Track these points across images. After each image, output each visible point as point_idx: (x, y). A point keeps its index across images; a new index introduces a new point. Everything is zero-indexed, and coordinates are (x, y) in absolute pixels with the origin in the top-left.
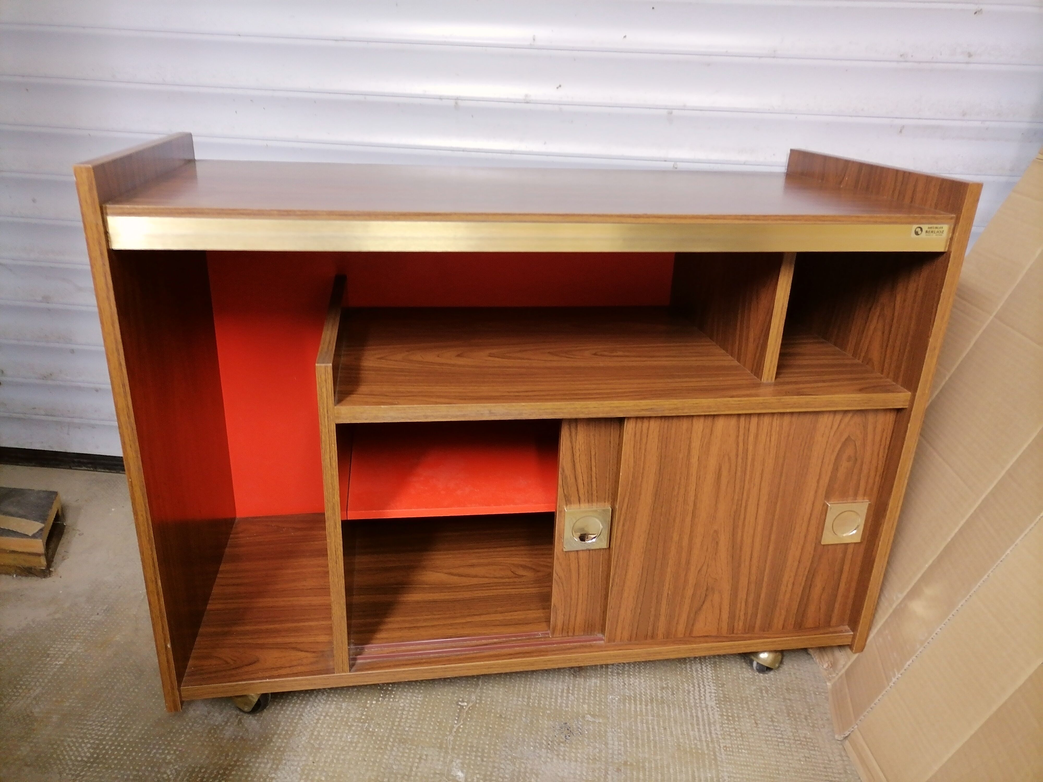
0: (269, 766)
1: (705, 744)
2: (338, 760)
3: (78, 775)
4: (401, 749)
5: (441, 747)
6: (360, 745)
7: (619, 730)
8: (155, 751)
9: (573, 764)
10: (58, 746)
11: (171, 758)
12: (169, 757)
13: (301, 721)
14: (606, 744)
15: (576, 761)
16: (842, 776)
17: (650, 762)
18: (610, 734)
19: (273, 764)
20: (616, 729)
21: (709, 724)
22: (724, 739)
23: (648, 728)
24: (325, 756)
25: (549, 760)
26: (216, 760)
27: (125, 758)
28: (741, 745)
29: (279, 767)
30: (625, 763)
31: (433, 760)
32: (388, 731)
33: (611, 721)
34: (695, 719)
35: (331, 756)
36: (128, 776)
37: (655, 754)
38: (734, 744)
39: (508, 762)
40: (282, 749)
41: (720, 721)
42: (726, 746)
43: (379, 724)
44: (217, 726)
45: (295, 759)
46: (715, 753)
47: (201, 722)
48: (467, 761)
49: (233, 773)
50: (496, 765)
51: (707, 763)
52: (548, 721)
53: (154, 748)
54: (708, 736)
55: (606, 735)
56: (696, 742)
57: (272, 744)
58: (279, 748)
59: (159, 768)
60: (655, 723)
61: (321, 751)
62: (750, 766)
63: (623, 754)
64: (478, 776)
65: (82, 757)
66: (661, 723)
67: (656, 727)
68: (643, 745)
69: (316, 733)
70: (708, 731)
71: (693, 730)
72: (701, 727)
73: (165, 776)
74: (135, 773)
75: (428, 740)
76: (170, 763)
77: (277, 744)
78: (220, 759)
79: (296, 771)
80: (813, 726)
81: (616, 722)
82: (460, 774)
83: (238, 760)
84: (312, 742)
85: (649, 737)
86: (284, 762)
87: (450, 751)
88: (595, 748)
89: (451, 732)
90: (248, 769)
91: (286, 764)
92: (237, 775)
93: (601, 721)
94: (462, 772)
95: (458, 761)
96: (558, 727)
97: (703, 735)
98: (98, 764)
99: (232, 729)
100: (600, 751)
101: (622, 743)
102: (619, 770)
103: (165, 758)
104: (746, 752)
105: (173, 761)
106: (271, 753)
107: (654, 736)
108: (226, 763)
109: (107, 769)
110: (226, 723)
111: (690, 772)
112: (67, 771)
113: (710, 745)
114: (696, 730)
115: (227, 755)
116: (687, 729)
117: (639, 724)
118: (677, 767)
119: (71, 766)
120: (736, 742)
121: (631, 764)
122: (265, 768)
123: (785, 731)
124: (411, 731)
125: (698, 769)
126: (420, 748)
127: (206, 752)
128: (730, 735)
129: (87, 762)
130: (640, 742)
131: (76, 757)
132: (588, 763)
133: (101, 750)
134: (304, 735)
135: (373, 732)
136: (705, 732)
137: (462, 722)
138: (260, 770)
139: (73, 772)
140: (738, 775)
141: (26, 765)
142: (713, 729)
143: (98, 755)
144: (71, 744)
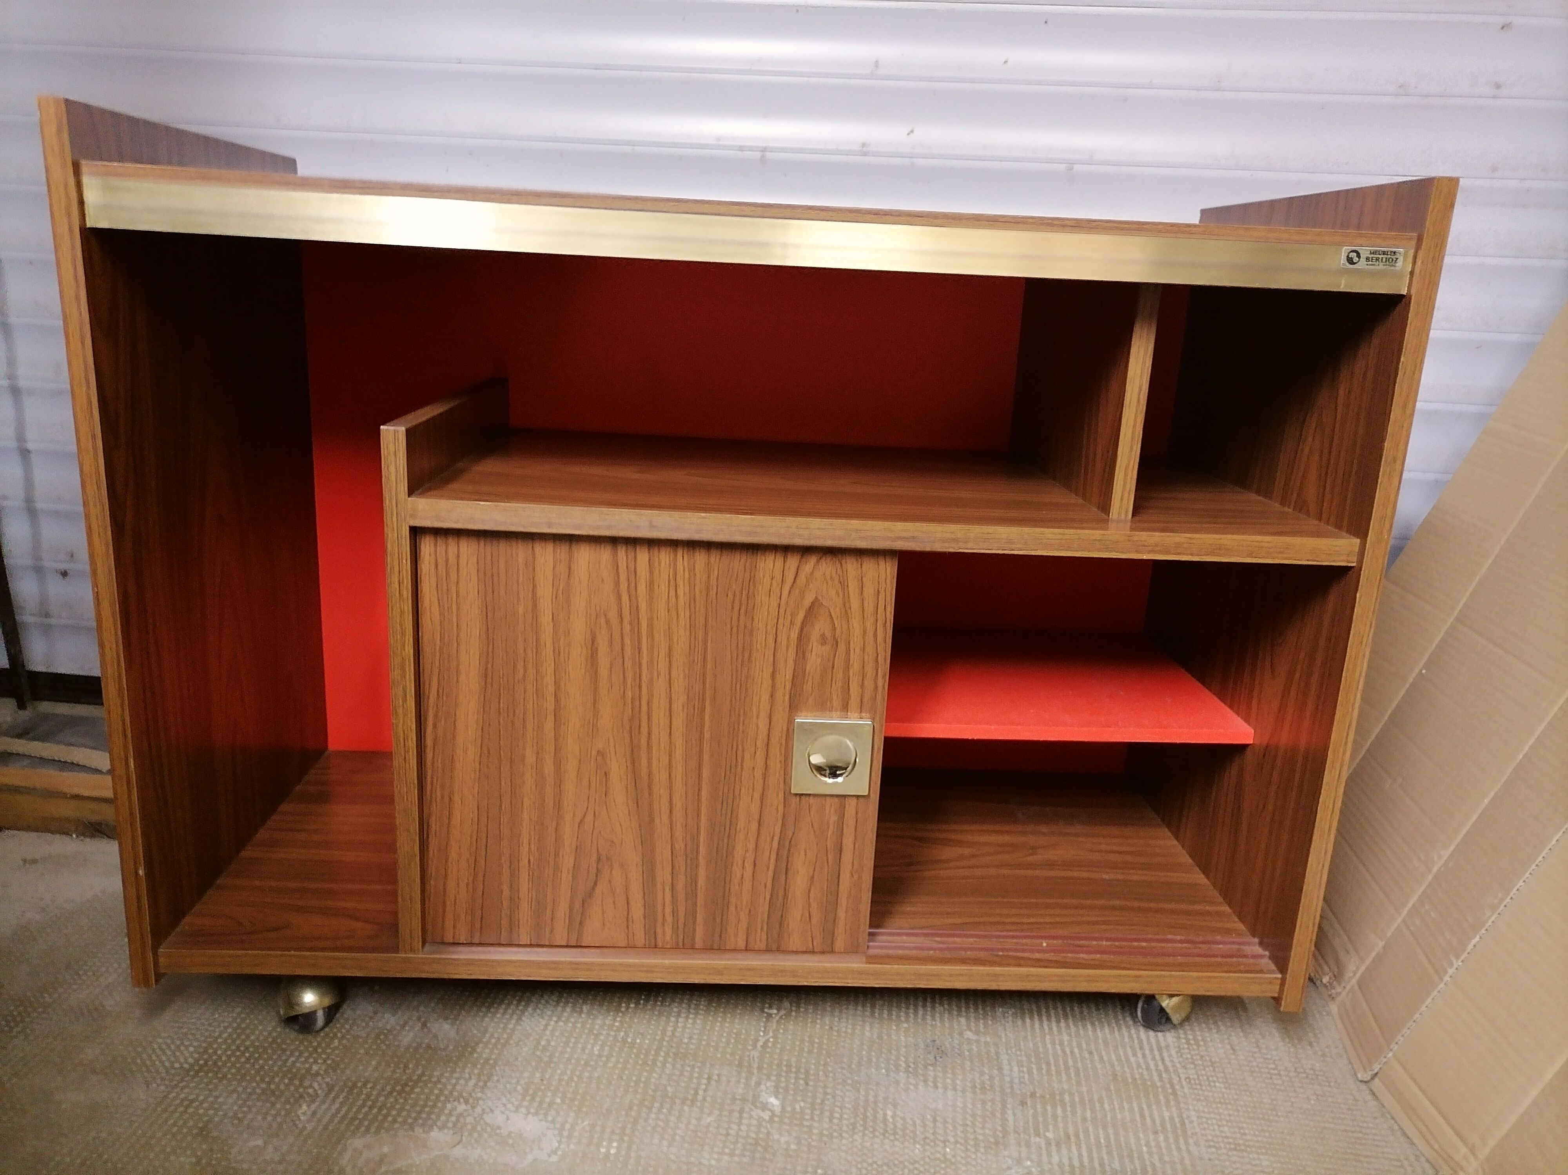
0: (472, 1082)
1: (1155, 1074)
2: (580, 1077)
3: (176, 1086)
4: (678, 1066)
5: (740, 1065)
6: (613, 1059)
7: (1018, 1053)
8: (293, 1059)
9: (950, 1093)
10: (144, 1048)
11: (320, 1069)
12: (315, 1068)
13: (519, 1027)
14: (1000, 1069)
15: (955, 1089)
16: (1377, 1121)
17: (1071, 1095)
18: (1004, 1058)
19: (479, 1080)
20: (1014, 1050)
21: (1160, 1049)
22: (1184, 1067)
23: (1064, 1051)
24: (559, 1072)
25: (912, 1087)
26: (389, 1074)
27: (248, 1066)
28: (1212, 1076)
29: (488, 1084)
30: (1033, 1095)
31: (729, 1081)
32: (656, 1043)
33: (1004, 1040)
34: (1136, 1041)
35: (569, 1072)
36: (254, 1089)
37: (1079, 1084)
38: (1202, 1075)
39: (847, 1087)
40: (491, 1062)
41: (1176, 1044)
42: (1189, 1078)
43: (642, 1034)
44: (390, 1031)
45: (513, 1075)
46: (1172, 1086)
47: (364, 1024)
48: (783, 1085)
49: (417, 1090)
50: (829, 1091)
51: (1161, 1097)
52: (905, 1036)
53: (292, 1055)
54: (1160, 1063)
55: (998, 1058)
56: (1140, 1071)
57: (475, 1055)
58: (487, 1060)
59: (301, 1081)
60: (1074, 1044)
61: (552, 1065)
62: (1230, 1103)
63: (1027, 1082)
64: (802, 1104)
65: (181, 1064)
66: (1084, 1046)
67: (1076, 1050)
68: (1058, 1073)
69: (543, 1043)
70: (1158, 1057)
71: (1135, 1055)
72: (1147, 1052)
73: (310, 1091)
74: (264, 1086)
75: (719, 1055)
76: (317, 1074)
77: (484, 1056)
78: (394, 1072)
79: (515, 1090)
80: (1324, 1055)
81: (1012, 1042)
82: (773, 1100)
83: (423, 1074)
84: (538, 1053)
85: (1066, 1063)
86: (495, 1078)
87: (755, 1071)
88: (982, 1073)
89: (755, 1046)
90: (439, 1086)
91: (498, 1081)
92: (422, 1092)
93: (988, 1039)
94: (776, 1098)
95: (768, 1084)
96: (922, 1045)
97: (1152, 1064)
98: (207, 1073)
99: (411, 1034)
100: (991, 1078)
101: (1025, 1069)
102: (1023, 1103)
103: (311, 1068)
104: (1222, 1085)
105: (322, 1072)
106: (475, 1066)
107: (1075, 1062)
108: (405, 1077)
109: (221, 1080)
110: (403, 1026)
111: (1136, 1109)
112: (159, 1081)
113: (1164, 1075)
114: (1140, 1056)
115: (406, 1067)
116: (1125, 1053)
117: (1049, 1046)
118: (1115, 1103)
119: (164, 1075)
120: (1203, 1072)
121: (1043, 1097)
122: (466, 1085)
123: (1280, 1060)
124: (692, 1044)
125: (1149, 1107)
126: (708, 1065)
127: (373, 1063)
128: (1193, 1063)
129: (188, 1071)
130: (1053, 1068)
131: (172, 1063)
132: (974, 1093)
133: (210, 1056)
134: (526, 1045)
135: (633, 1043)
136: (1154, 1058)
137: (771, 1034)
138: (458, 1088)
139: (167, 1083)
140: (1212, 1116)
141: (94, 1072)
142: (1165, 1055)
143: (206, 1062)
144: (164, 1047)
